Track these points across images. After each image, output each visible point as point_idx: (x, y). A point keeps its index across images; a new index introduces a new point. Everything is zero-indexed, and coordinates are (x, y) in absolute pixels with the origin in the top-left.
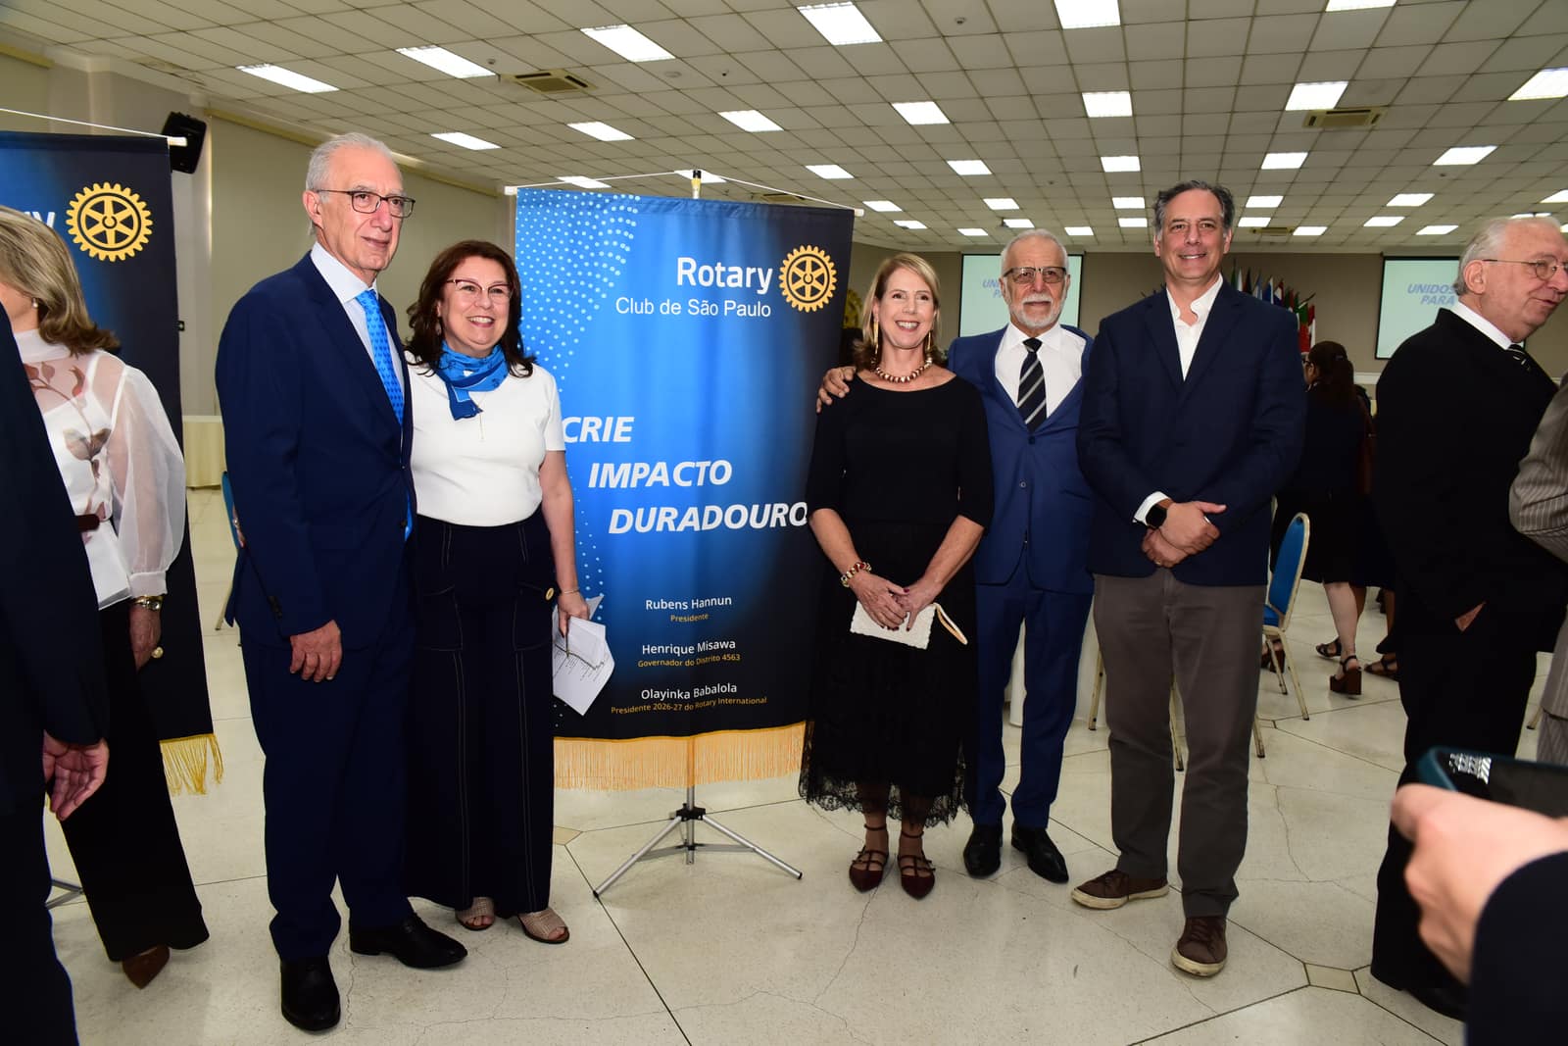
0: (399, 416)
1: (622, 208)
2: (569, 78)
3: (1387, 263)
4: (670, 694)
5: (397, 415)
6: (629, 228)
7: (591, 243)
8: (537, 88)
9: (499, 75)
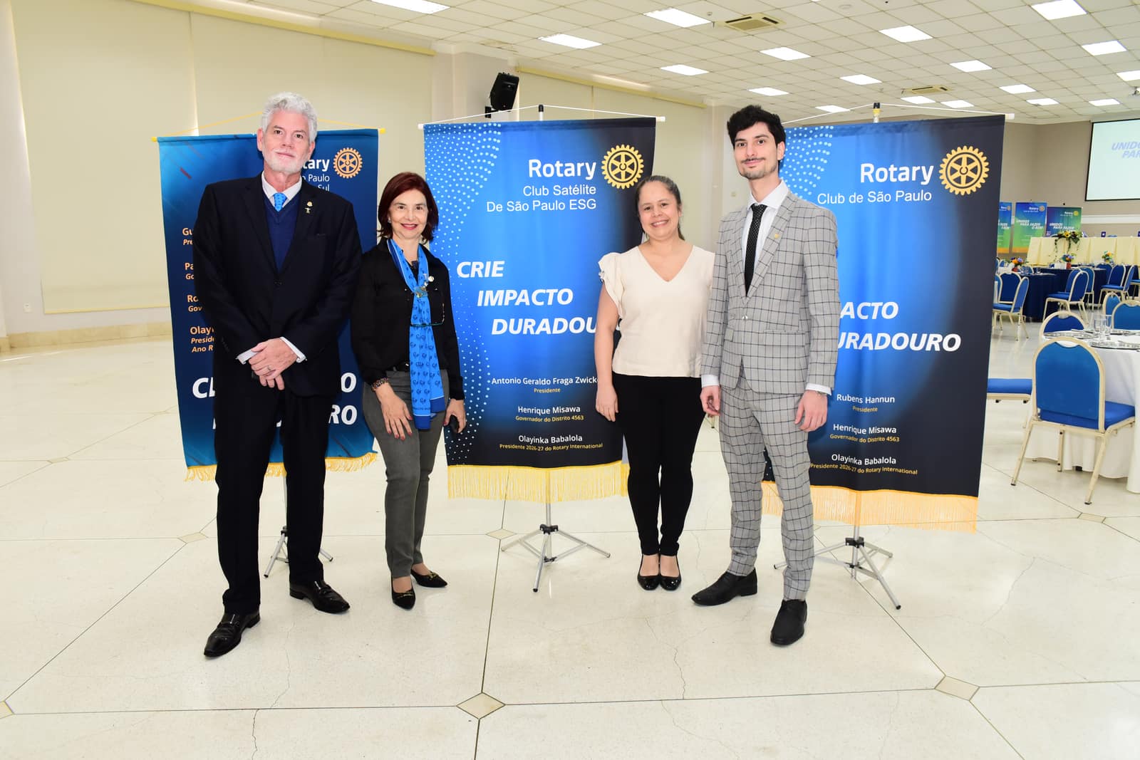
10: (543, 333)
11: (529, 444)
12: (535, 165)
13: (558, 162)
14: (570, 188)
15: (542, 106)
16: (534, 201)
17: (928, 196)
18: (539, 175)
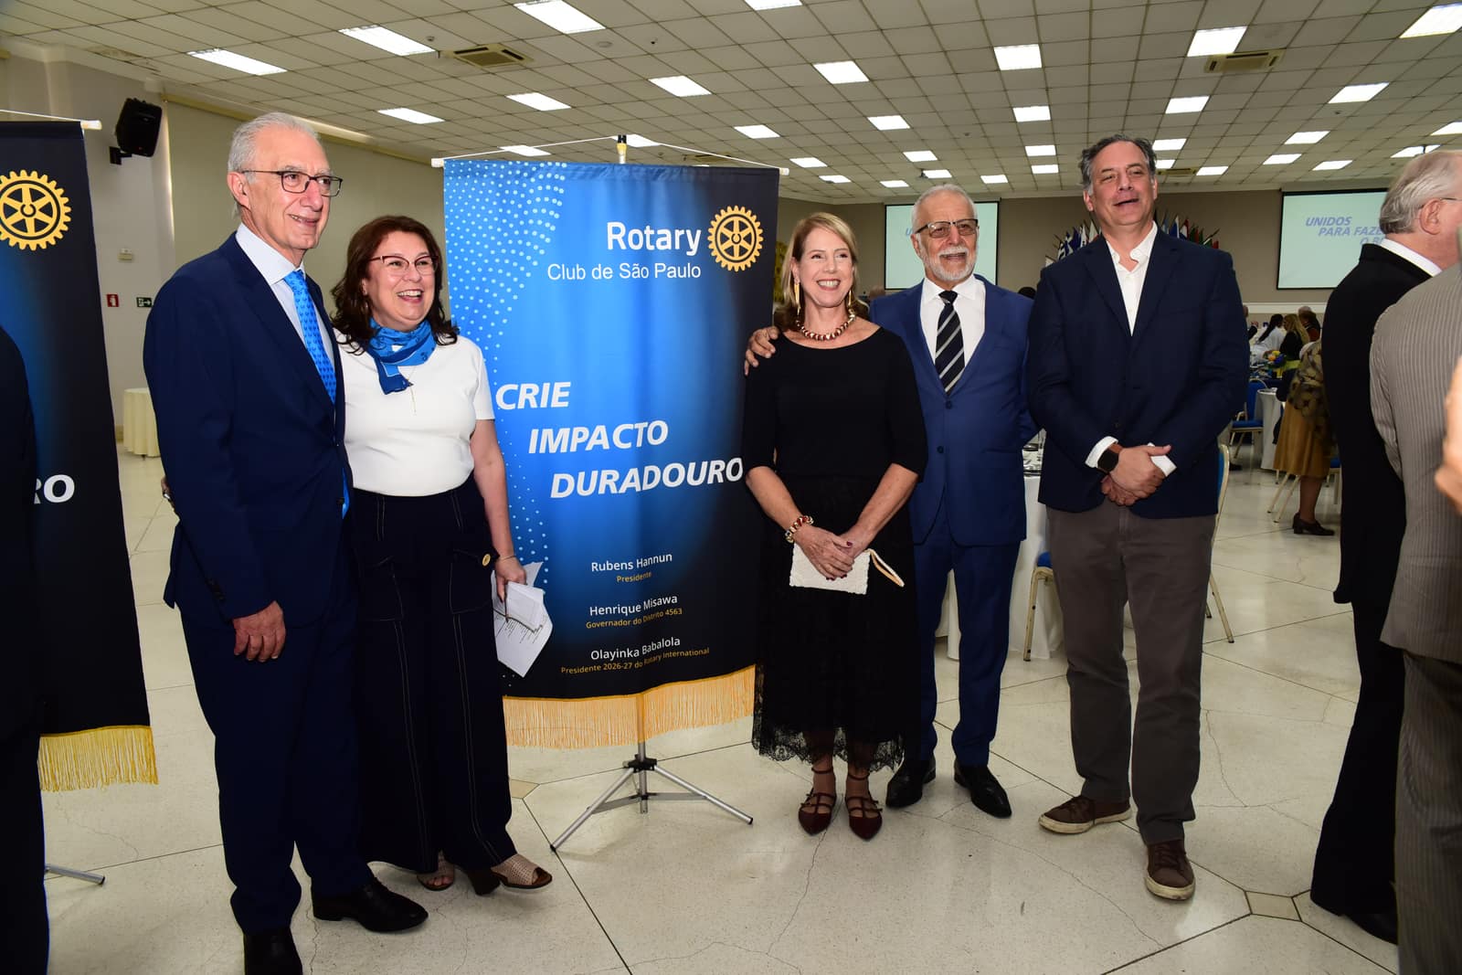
0: (332, 395)
1: (549, 175)
2: (505, 51)
3: (1286, 198)
4: (620, 654)
5: (330, 394)
6: (557, 196)
7: (520, 212)
8: (474, 61)
9: (439, 52)
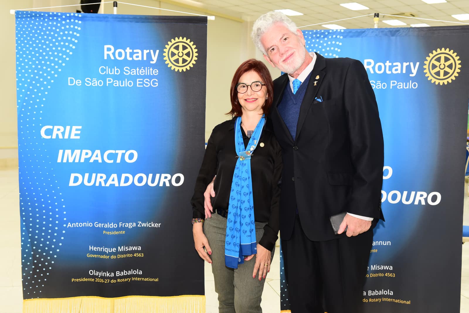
10: (112, 185)
11: (97, 277)
12: (109, 49)
13: (128, 48)
14: (138, 69)
15: (117, 3)
16: (107, 79)
17: (415, 85)
18: (112, 58)
